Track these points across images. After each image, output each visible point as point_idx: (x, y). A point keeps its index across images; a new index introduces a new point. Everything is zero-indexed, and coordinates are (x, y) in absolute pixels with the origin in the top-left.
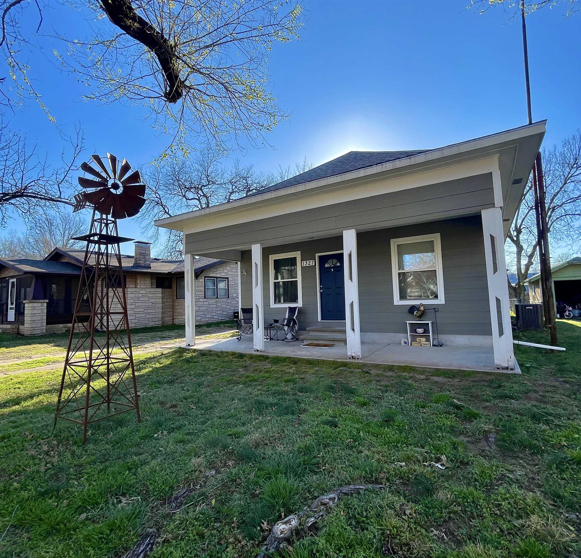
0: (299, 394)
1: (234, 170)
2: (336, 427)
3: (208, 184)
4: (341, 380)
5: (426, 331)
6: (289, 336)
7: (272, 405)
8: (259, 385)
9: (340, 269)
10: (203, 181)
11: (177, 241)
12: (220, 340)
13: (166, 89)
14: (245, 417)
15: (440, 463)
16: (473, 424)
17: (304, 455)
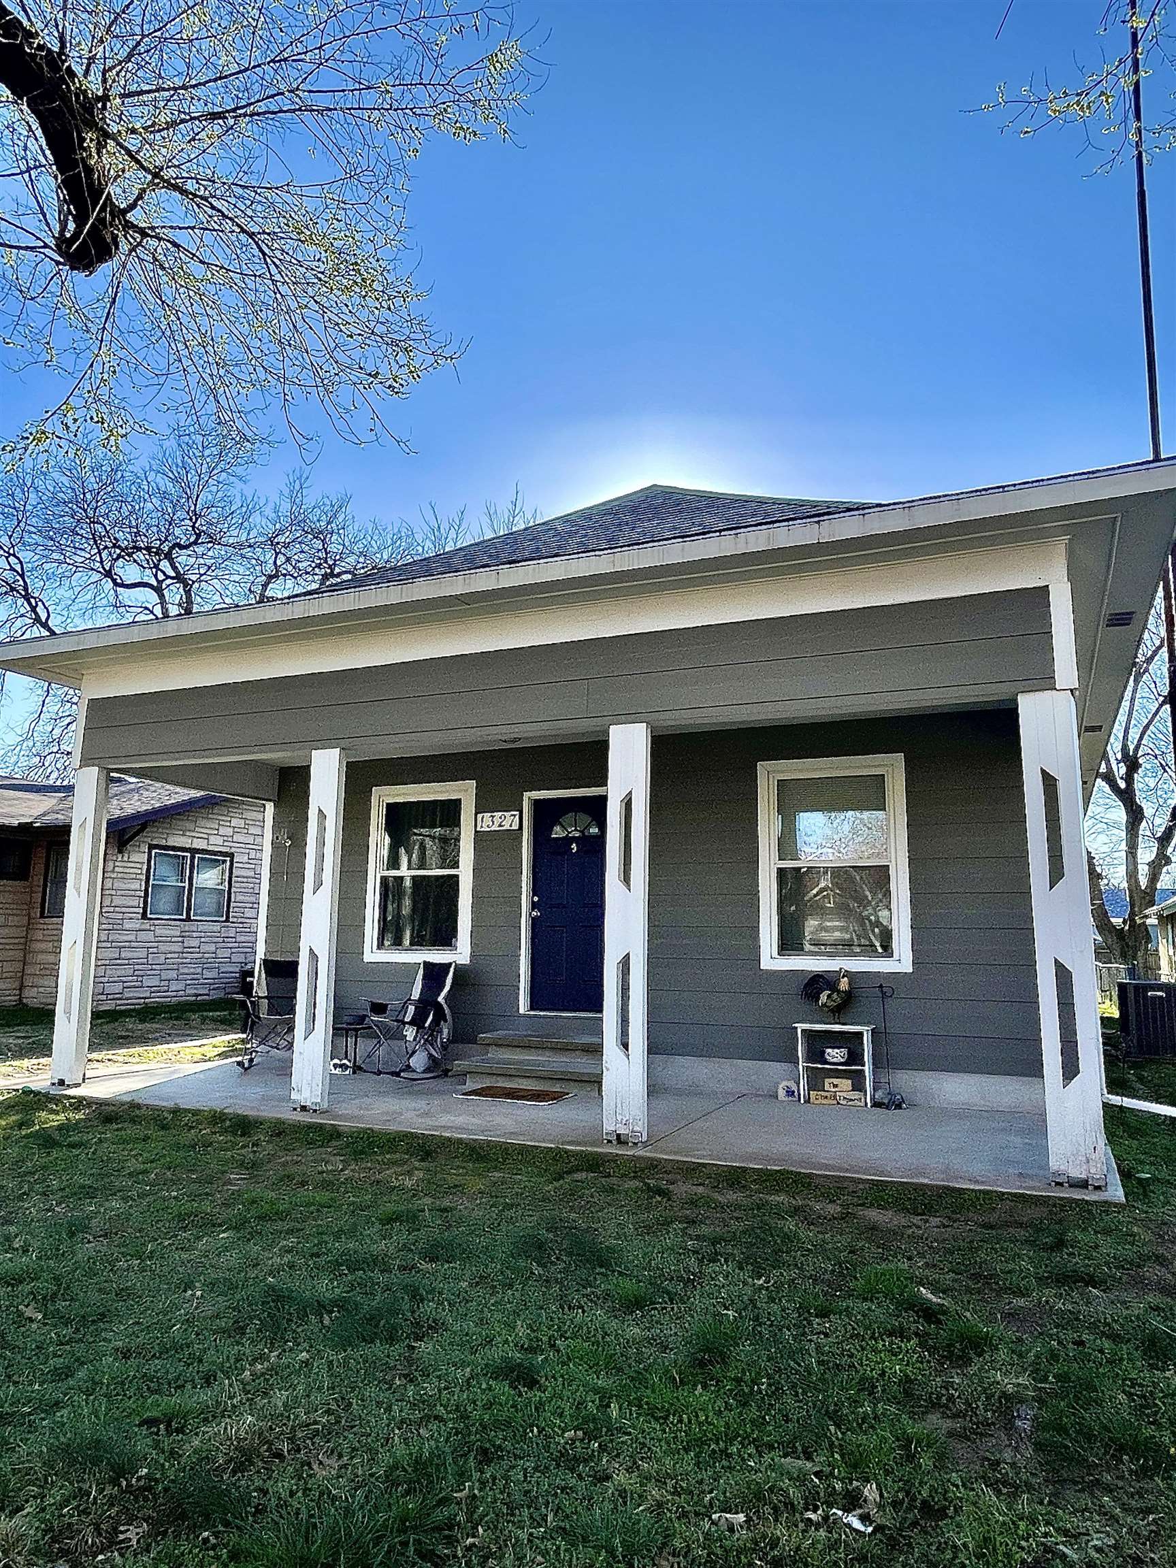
0: (424, 1266)
1: (285, 507)
2: (531, 1388)
3: (195, 543)
4: (573, 1215)
5: (855, 1057)
6: (419, 1061)
7: (321, 1307)
8: (291, 1232)
9: (596, 846)
10: (177, 532)
11: (68, 720)
12: (178, 1066)
13: (64, 227)
14: (219, 1352)
15: (859, 1511)
16: (972, 1369)
17: (408, 1492)
